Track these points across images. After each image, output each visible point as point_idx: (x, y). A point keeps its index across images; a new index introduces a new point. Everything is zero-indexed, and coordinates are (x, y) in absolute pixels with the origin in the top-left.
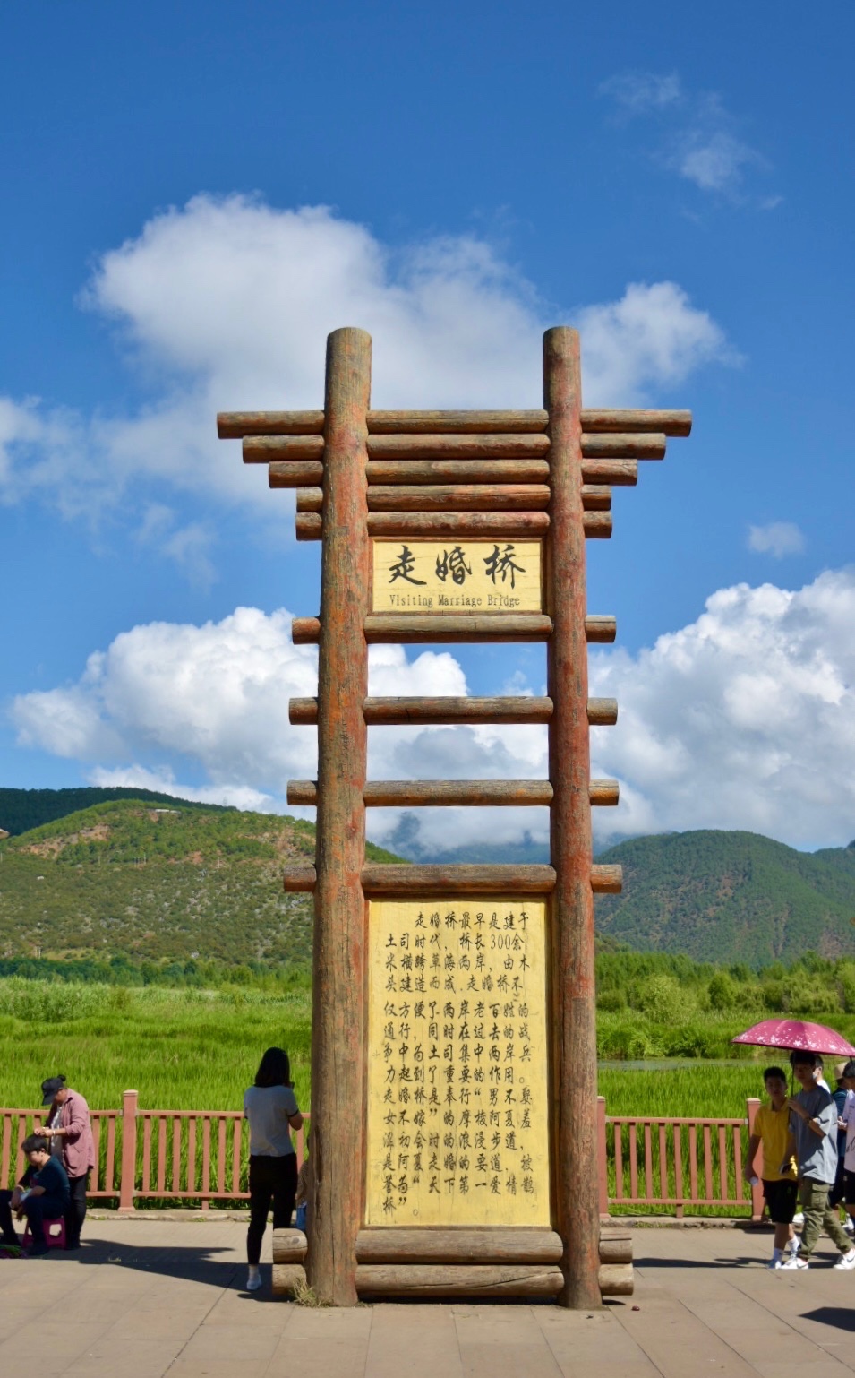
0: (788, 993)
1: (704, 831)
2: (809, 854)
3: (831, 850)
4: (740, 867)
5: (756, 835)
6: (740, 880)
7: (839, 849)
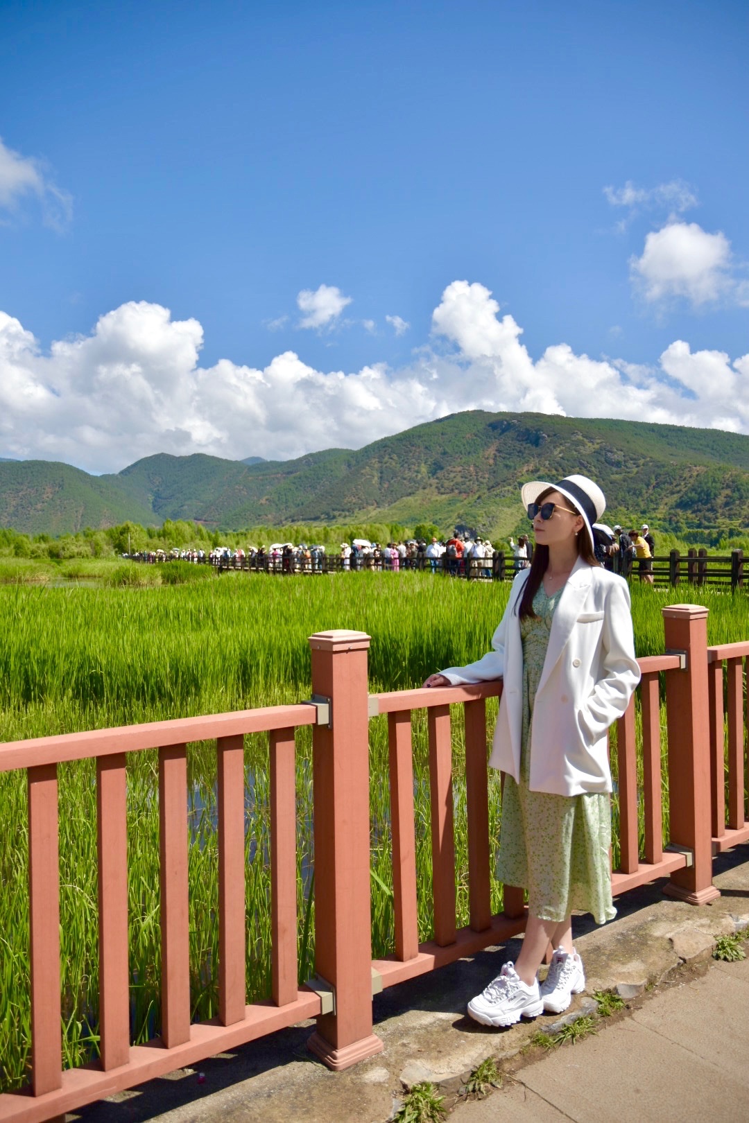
0: (63, 549)
1: (37, 461)
2: (97, 477)
3: (109, 475)
4: (57, 482)
5: (67, 465)
6: (57, 489)
7: (113, 475)
